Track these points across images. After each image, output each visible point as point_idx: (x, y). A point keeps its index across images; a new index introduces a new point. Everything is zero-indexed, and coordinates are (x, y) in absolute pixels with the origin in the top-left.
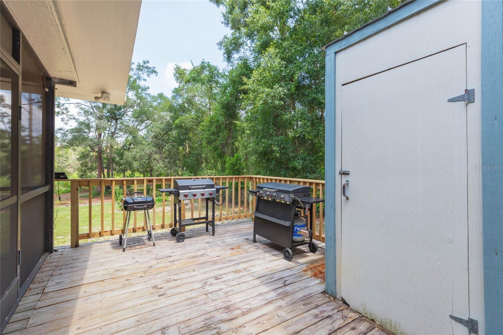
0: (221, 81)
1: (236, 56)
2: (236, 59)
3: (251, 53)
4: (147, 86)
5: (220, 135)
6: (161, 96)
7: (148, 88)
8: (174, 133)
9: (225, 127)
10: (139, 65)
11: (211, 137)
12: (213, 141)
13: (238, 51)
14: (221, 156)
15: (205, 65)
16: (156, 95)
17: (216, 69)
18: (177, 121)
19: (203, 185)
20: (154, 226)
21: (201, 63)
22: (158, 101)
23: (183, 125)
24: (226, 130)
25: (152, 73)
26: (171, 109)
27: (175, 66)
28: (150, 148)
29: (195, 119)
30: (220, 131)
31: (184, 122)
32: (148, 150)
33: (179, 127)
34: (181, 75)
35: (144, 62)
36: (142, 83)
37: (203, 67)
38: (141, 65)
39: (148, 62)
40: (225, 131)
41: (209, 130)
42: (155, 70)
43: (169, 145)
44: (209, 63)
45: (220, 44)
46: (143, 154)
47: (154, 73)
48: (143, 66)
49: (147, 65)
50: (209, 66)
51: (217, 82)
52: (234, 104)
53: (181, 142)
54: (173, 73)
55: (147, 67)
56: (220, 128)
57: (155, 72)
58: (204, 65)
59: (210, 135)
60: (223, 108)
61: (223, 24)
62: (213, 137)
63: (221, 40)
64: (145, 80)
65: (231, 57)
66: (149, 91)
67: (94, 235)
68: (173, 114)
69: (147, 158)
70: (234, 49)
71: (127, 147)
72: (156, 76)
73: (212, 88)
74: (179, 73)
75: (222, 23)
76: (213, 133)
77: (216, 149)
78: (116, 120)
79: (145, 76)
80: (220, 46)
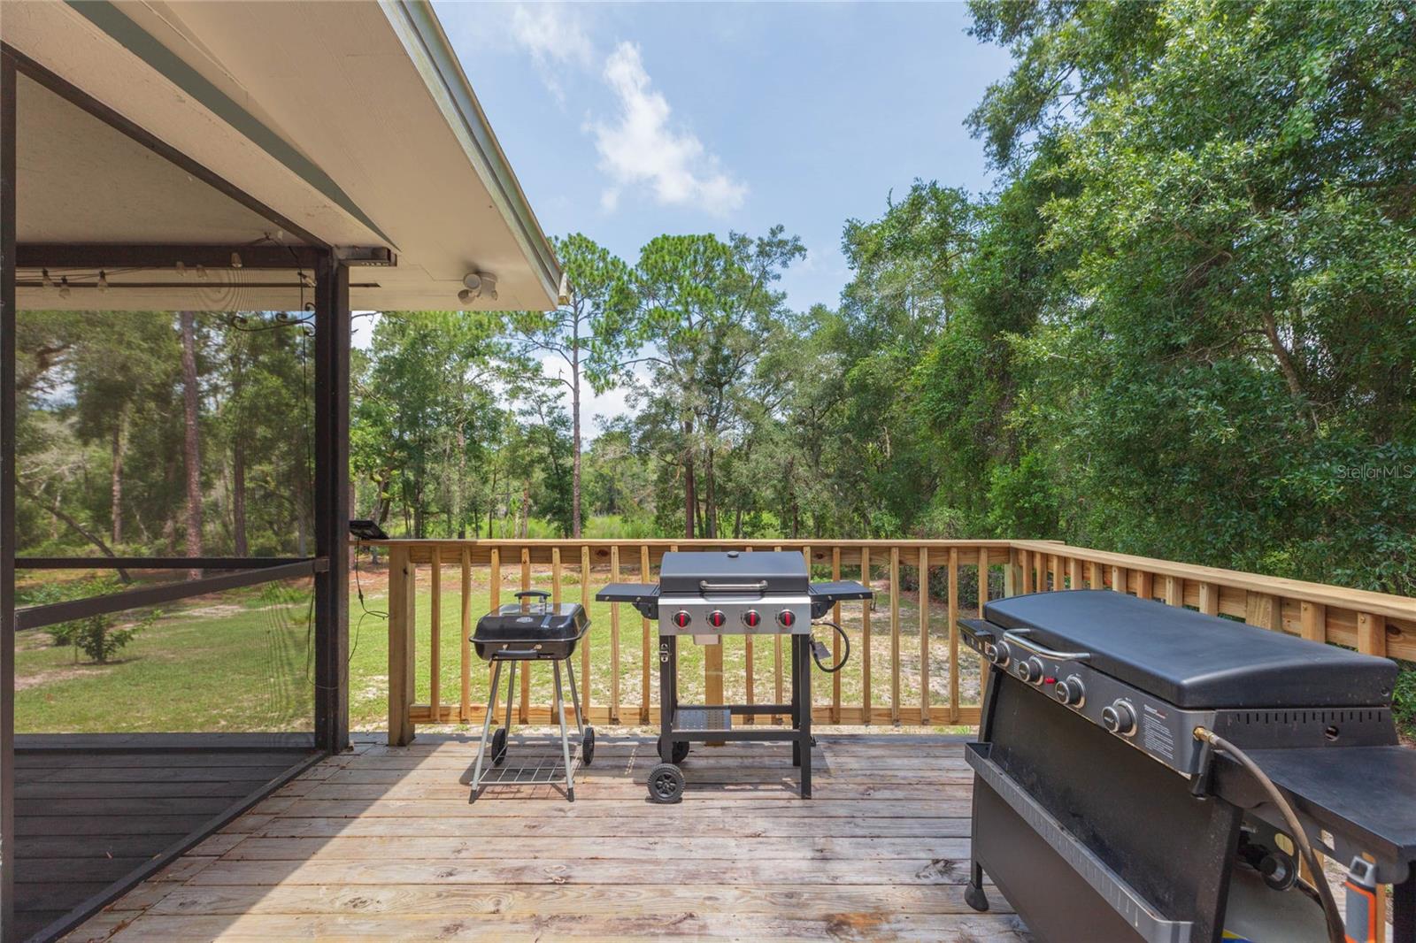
0: (976, 230)
1: (1028, 138)
2: (1028, 148)
3: (1082, 109)
4: (780, 291)
5: (971, 397)
6: (818, 311)
7: (784, 296)
8: (848, 407)
9: (989, 372)
10: (762, 245)
11: (944, 408)
12: (949, 418)
13: (1035, 120)
14: (977, 465)
15: (924, 193)
16: (807, 313)
17: (956, 196)
18: (855, 372)
19: (758, 580)
20: (613, 710)
21: (909, 191)
22: (811, 327)
23: (870, 381)
24: (992, 380)
25: (793, 255)
26: (840, 341)
27: (847, 225)
28: (787, 451)
29: (904, 359)
30: (970, 386)
31: (872, 374)
32: (782, 456)
33: (860, 387)
34: (862, 244)
35: (773, 233)
36: (771, 287)
37: (917, 203)
38: (766, 240)
39: (781, 229)
40: (987, 383)
41: (936, 387)
42: (799, 243)
43: (835, 440)
44: (935, 184)
45: (975, 119)
46: (771, 465)
47: (797, 255)
48: (770, 244)
49: (780, 236)
50: (934, 191)
51: (963, 238)
52: (1015, 290)
53: (865, 428)
54: (842, 245)
55: (782, 243)
56: (972, 376)
57: (800, 249)
58: (920, 196)
59: (940, 400)
60: (978, 309)
61: (974, 35)
62: (949, 407)
63: (977, 107)
64: (778, 277)
65: (1013, 144)
66: (786, 304)
67: (445, 716)
68: (844, 356)
69: (780, 476)
70: (1021, 118)
71: (741, 453)
72: (804, 258)
73: (946, 259)
74: (858, 243)
75: (970, 33)
76: (950, 395)
77: (958, 442)
78: (720, 386)
79: (776, 268)
80: (974, 127)
